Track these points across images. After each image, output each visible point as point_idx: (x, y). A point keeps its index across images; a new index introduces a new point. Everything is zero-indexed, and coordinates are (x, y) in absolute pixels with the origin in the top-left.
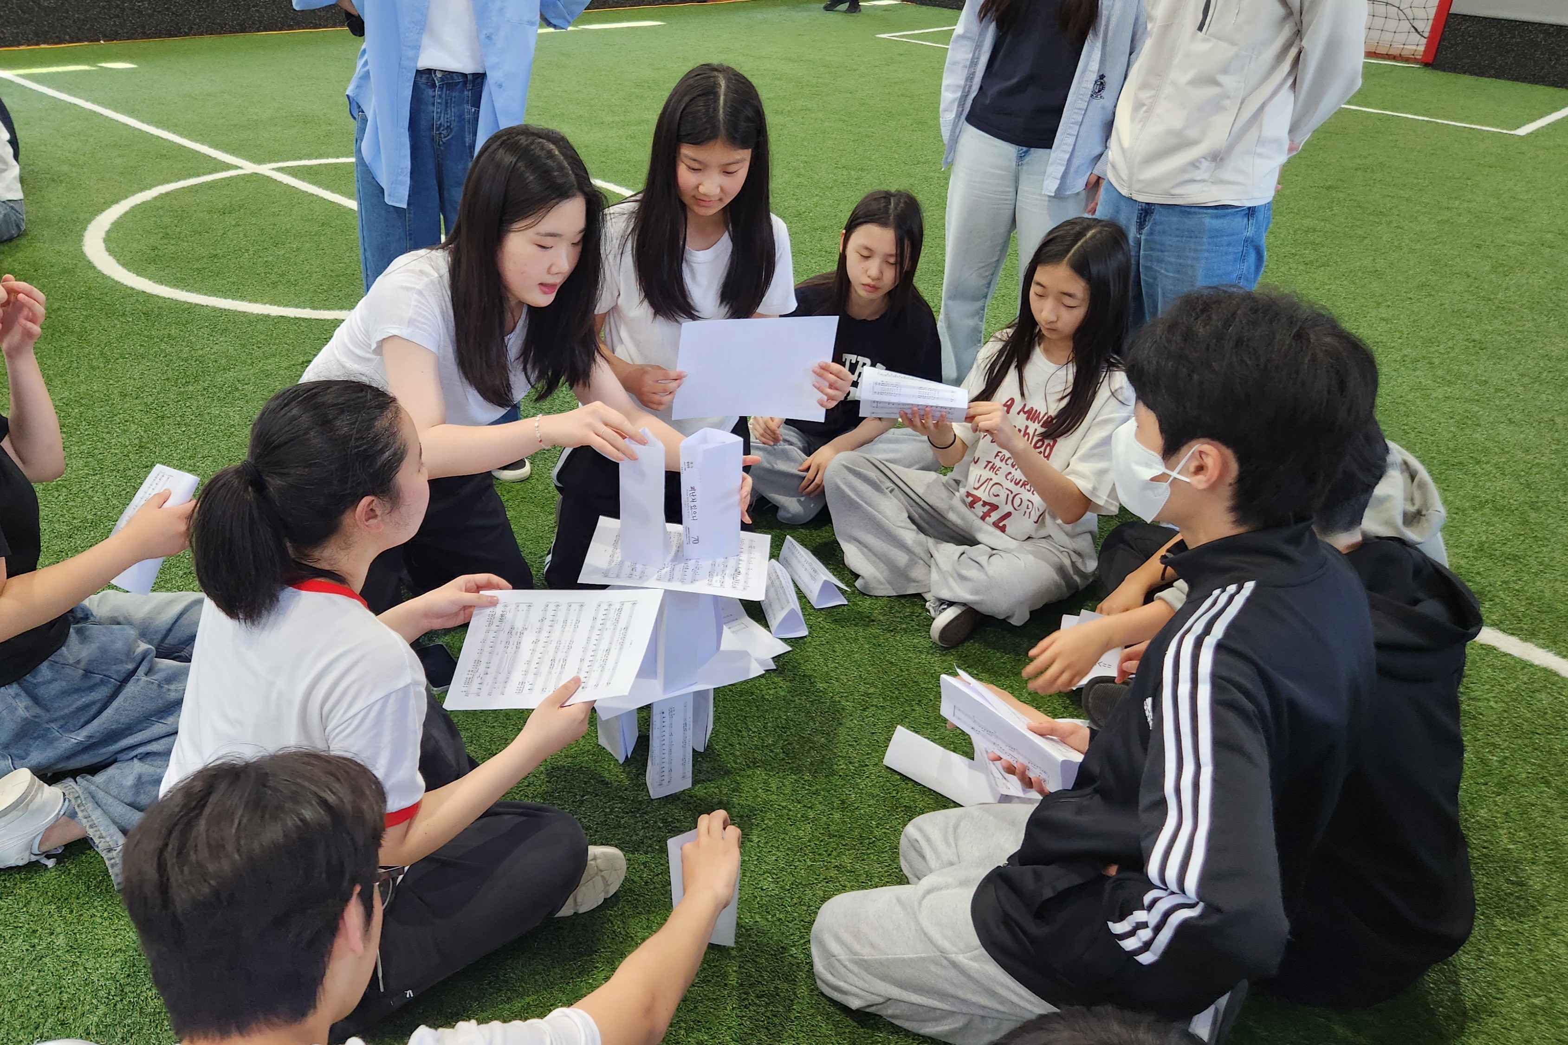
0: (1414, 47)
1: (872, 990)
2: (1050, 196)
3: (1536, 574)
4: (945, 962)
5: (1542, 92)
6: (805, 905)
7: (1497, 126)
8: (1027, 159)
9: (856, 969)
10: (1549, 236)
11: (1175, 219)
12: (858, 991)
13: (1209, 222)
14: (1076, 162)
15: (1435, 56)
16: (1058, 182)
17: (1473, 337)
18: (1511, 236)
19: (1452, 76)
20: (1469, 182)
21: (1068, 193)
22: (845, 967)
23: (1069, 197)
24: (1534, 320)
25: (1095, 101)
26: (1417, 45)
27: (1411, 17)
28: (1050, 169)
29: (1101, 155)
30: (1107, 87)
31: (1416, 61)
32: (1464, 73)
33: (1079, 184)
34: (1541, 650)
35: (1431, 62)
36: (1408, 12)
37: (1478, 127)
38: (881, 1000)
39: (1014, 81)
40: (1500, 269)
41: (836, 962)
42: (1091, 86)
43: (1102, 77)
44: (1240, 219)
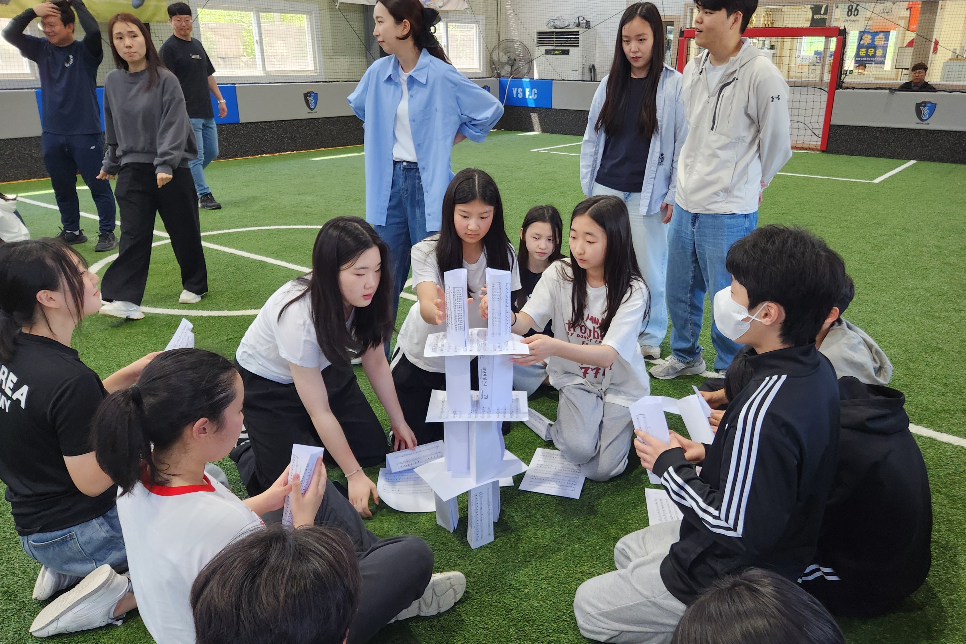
0: (815, 143)
1: (612, 628)
2: (644, 216)
3: (918, 393)
4: (649, 604)
5: (883, 162)
6: (567, 593)
7: (864, 179)
8: (630, 198)
9: (601, 618)
10: (898, 231)
11: (710, 220)
12: (604, 630)
13: (726, 221)
14: (654, 198)
15: (827, 147)
16: (647, 208)
17: (868, 282)
18: (879, 232)
19: (837, 156)
20: (854, 207)
21: (652, 213)
22: (595, 618)
23: (653, 216)
24: (897, 271)
25: (660, 167)
26: (817, 142)
27: (811, 128)
28: (642, 202)
29: (666, 194)
30: (665, 159)
31: (817, 150)
32: (843, 154)
33: (657, 209)
34: (926, 429)
35: (825, 149)
36: (809, 125)
37: (854, 180)
38: (617, 633)
39: (618, 160)
40: (876, 248)
41: (590, 617)
42: (657, 159)
43: (662, 155)
44: (742, 219)
